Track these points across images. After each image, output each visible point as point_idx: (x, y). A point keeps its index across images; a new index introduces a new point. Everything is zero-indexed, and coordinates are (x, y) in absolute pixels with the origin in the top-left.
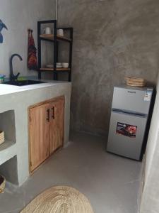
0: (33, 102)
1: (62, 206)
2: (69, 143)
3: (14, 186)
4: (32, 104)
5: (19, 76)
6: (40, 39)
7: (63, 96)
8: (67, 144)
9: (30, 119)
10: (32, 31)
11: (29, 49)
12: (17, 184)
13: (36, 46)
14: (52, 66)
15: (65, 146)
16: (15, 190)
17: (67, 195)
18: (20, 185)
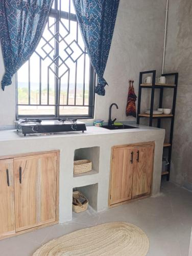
0: (117, 143)
1: (123, 236)
2: (159, 194)
3: (94, 211)
4: (116, 145)
5: (116, 121)
6: (140, 88)
7: (153, 142)
8: (156, 194)
9: (113, 157)
10: (133, 82)
11: (129, 97)
12: (96, 210)
13: (137, 94)
14: (149, 112)
15: (154, 196)
16: (93, 213)
17: (132, 231)
18: (98, 211)
